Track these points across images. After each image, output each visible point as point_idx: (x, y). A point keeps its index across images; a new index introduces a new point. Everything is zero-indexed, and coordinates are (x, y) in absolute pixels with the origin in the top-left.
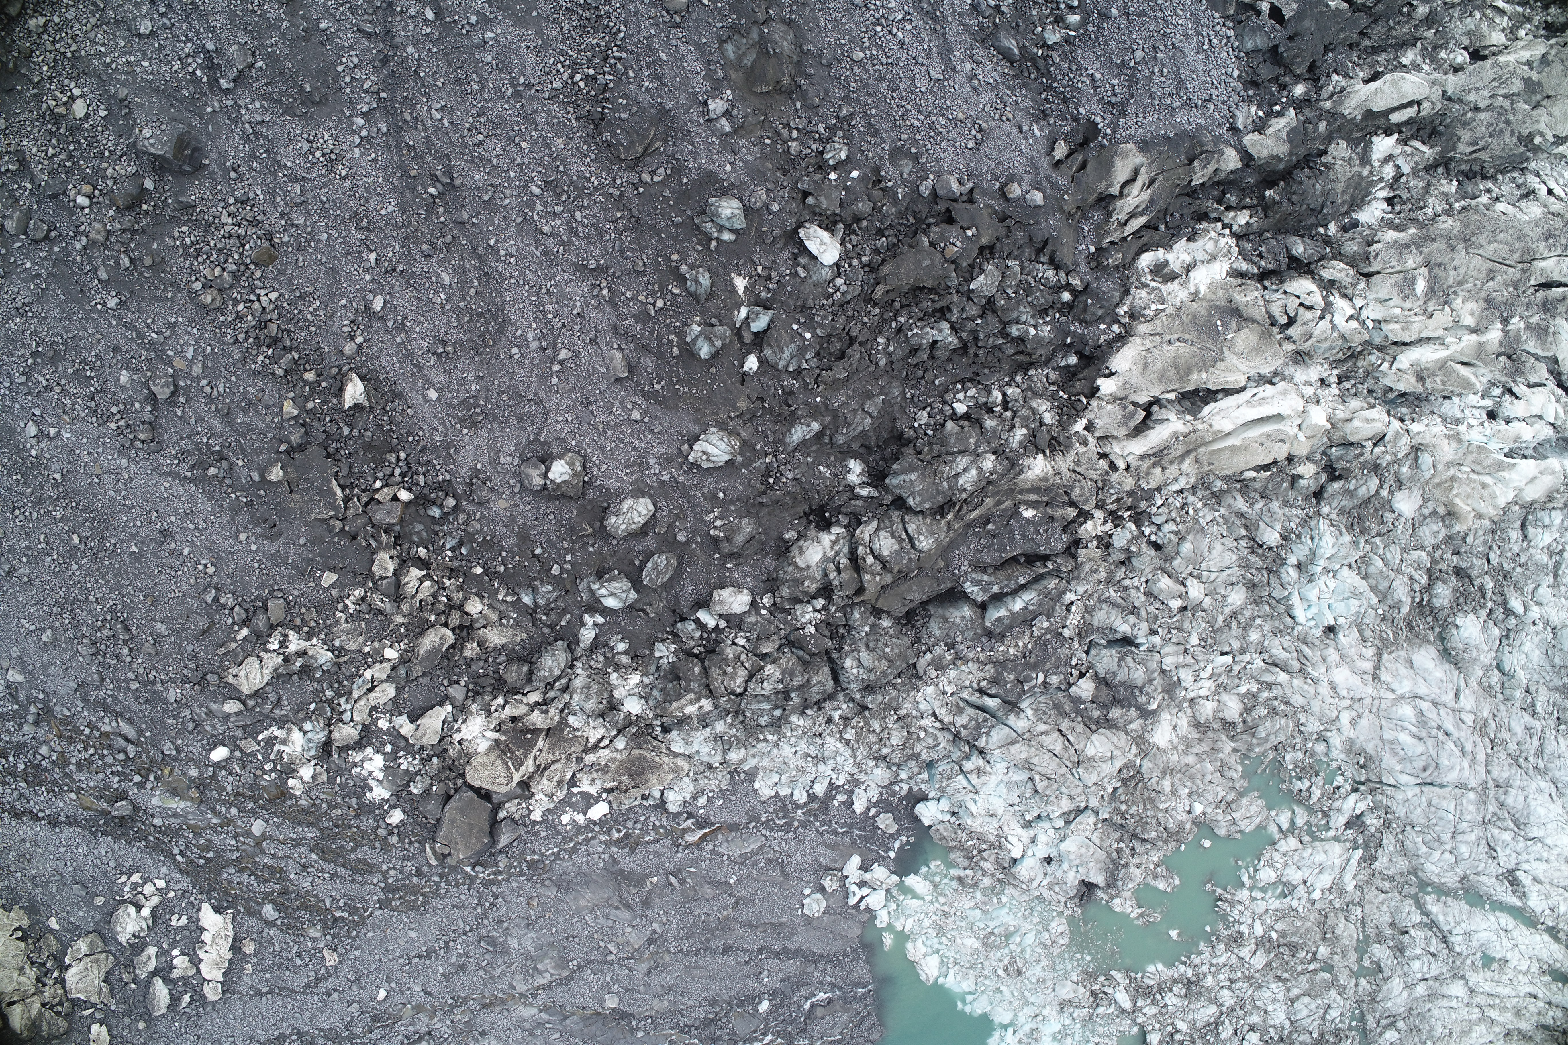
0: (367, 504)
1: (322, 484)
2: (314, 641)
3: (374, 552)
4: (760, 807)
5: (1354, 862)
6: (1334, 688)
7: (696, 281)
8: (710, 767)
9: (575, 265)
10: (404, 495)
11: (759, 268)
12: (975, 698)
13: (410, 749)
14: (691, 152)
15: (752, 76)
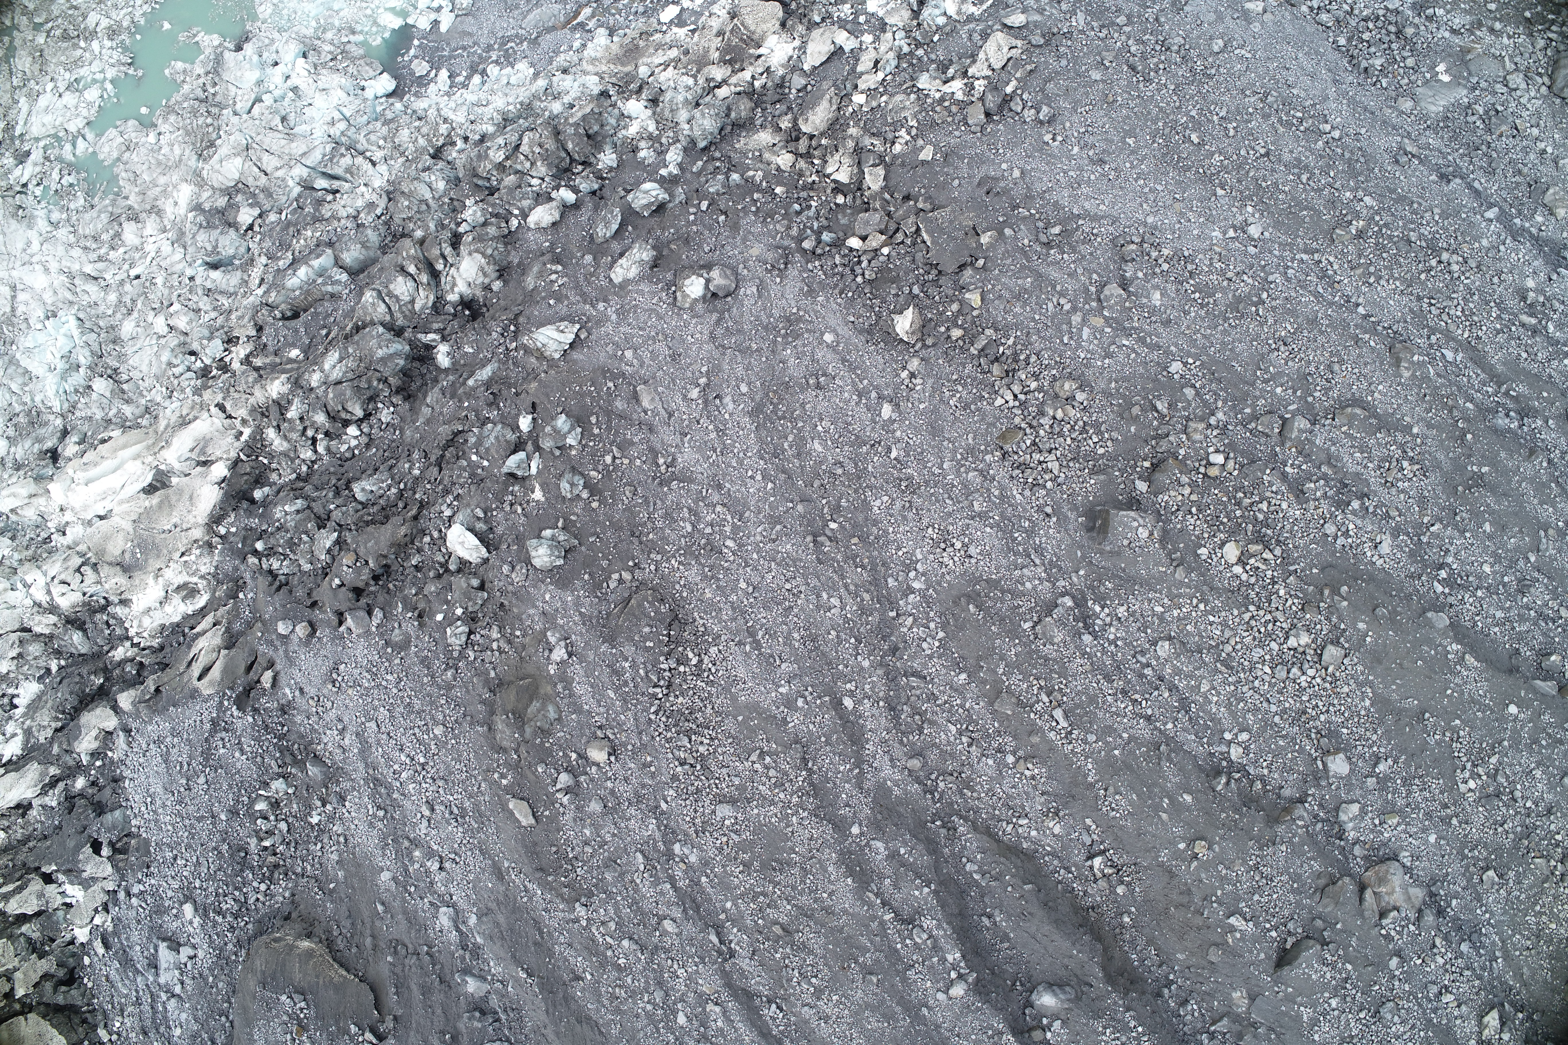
0: (897, 230)
1: (939, 237)
2: (938, 95)
3: (885, 188)
4: (528, 53)
5: (21, 123)
6: (47, 270)
7: (572, 485)
8: (565, 71)
9: (691, 480)
10: (854, 242)
11: (519, 511)
12: (336, 184)
13: (842, 24)
14: (582, 605)
15: (532, 692)
